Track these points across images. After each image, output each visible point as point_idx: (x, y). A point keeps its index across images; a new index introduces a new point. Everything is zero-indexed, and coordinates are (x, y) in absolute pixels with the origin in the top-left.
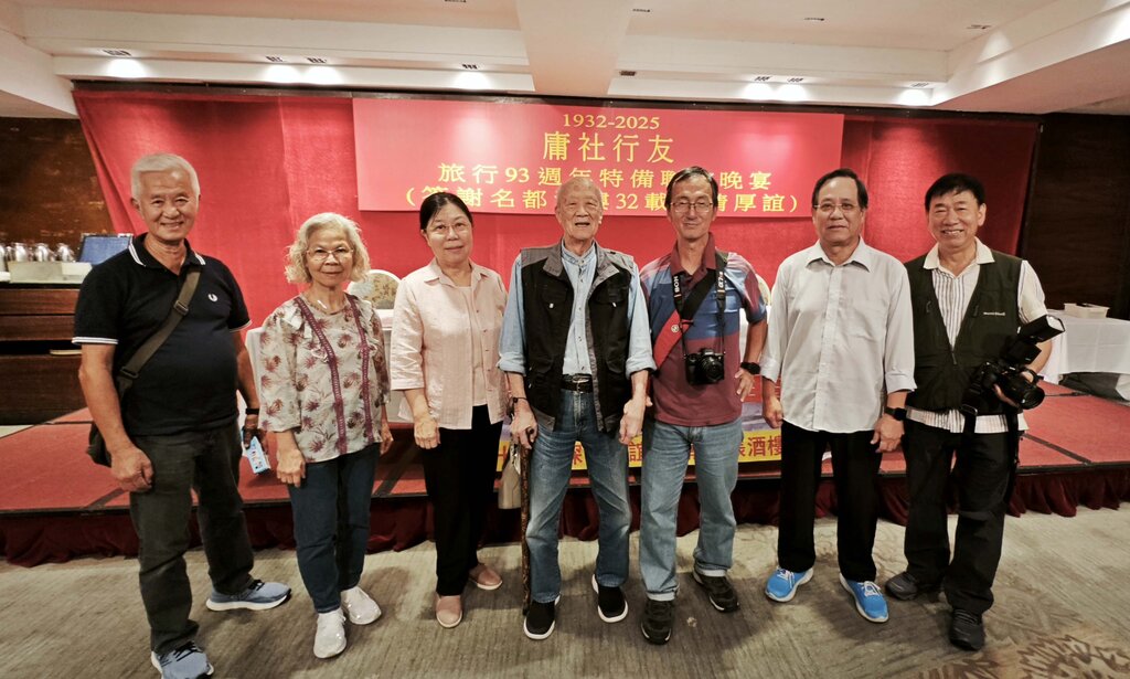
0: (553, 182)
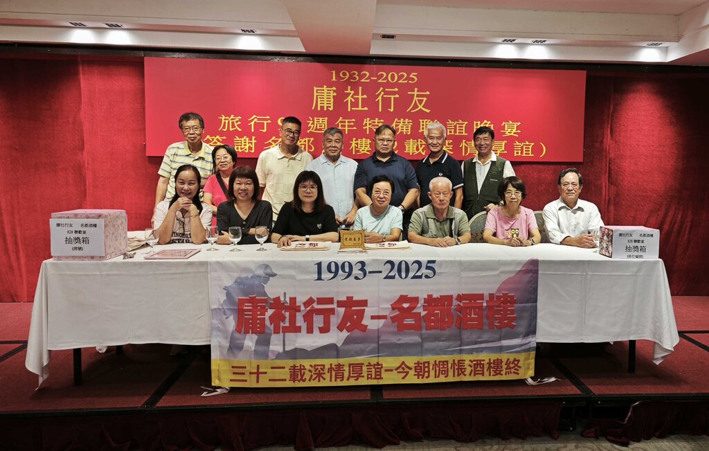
0: (320, 130)
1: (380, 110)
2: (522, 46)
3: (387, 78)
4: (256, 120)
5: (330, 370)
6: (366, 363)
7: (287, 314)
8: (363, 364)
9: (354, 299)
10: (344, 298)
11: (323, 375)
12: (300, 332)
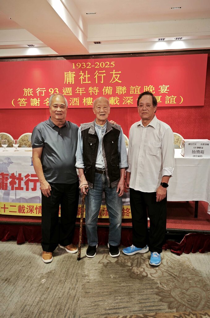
0: (69, 94)
1: (97, 83)
2: (169, 42)
3: (99, 66)
4: (39, 90)
5: (36, 208)
7: (17, 181)
11: (33, 211)
12: (23, 190)
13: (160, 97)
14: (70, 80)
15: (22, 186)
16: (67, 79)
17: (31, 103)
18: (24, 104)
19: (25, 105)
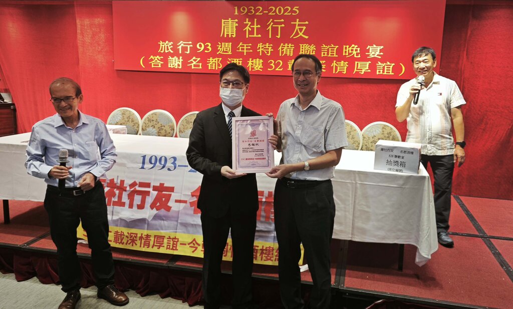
0: (226, 52)
1: (270, 37)
3: (275, 11)
4: (182, 45)
5: (141, 238)
6: (167, 237)
8: (165, 237)
9: (165, 185)
10: (158, 185)
11: (136, 242)
12: (124, 206)
13: (368, 63)
14: (230, 31)
15: (123, 200)
16: (226, 29)
17: (169, 64)
18: (158, 65)
19: (160, 66)
